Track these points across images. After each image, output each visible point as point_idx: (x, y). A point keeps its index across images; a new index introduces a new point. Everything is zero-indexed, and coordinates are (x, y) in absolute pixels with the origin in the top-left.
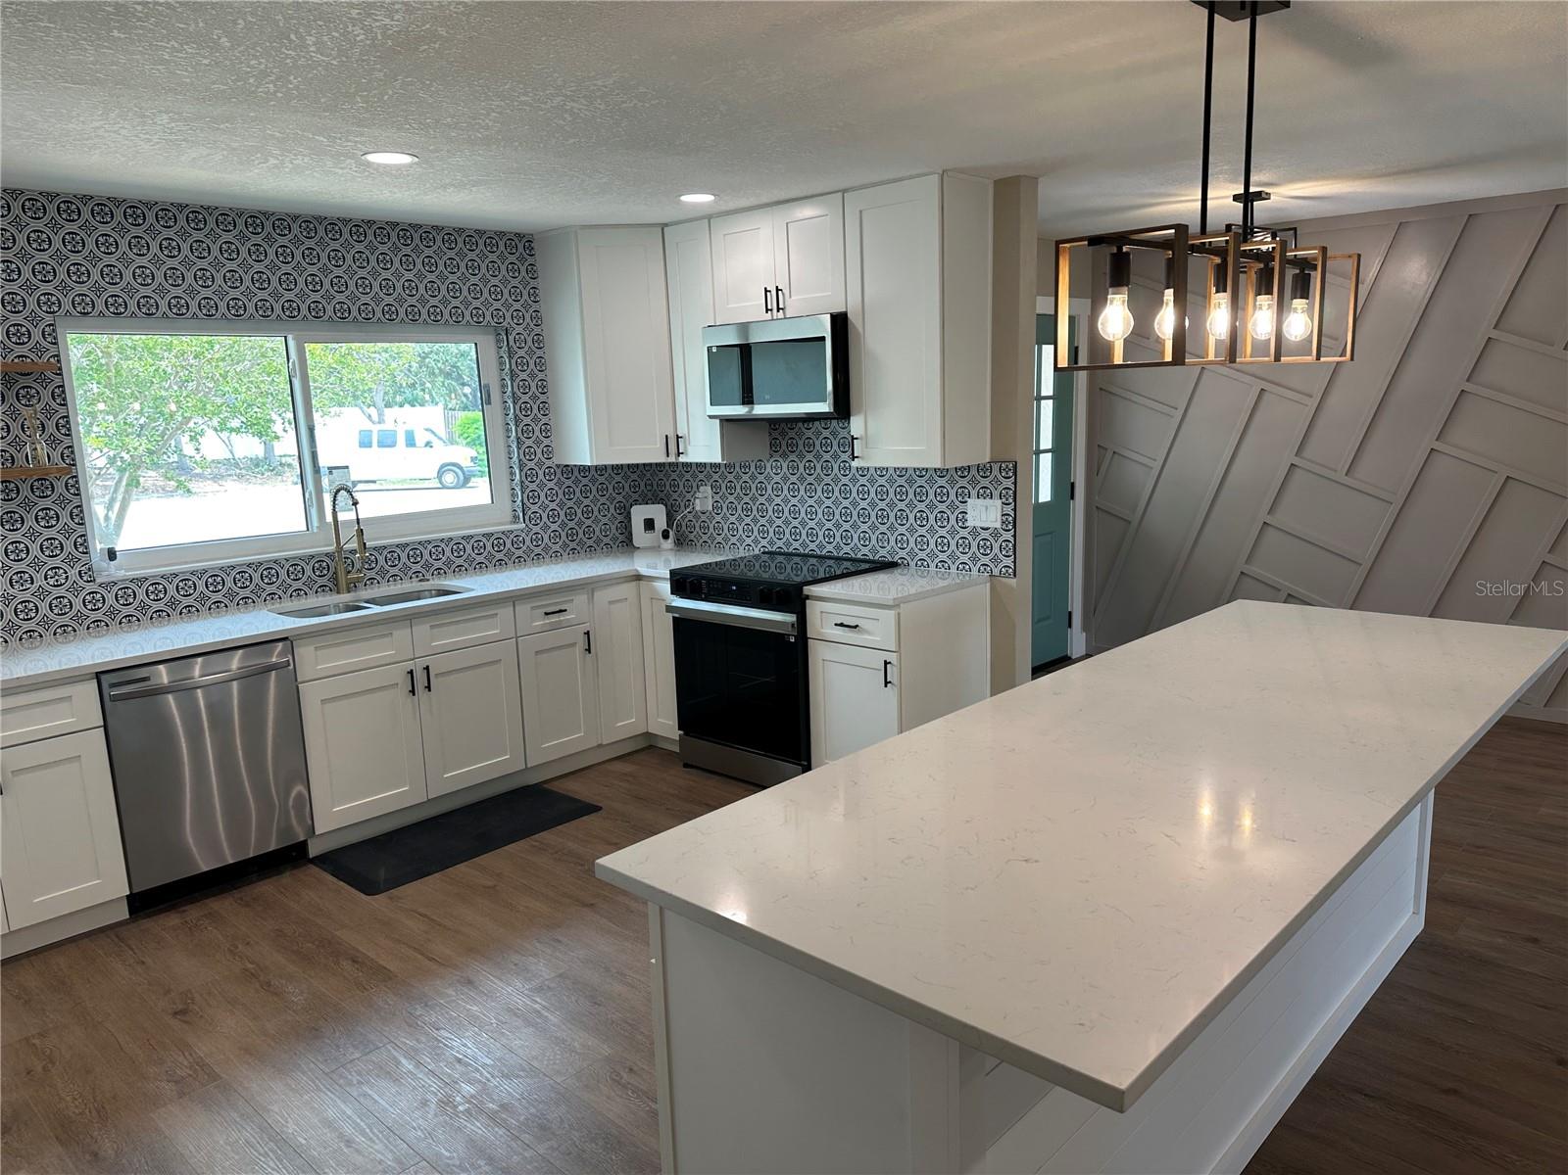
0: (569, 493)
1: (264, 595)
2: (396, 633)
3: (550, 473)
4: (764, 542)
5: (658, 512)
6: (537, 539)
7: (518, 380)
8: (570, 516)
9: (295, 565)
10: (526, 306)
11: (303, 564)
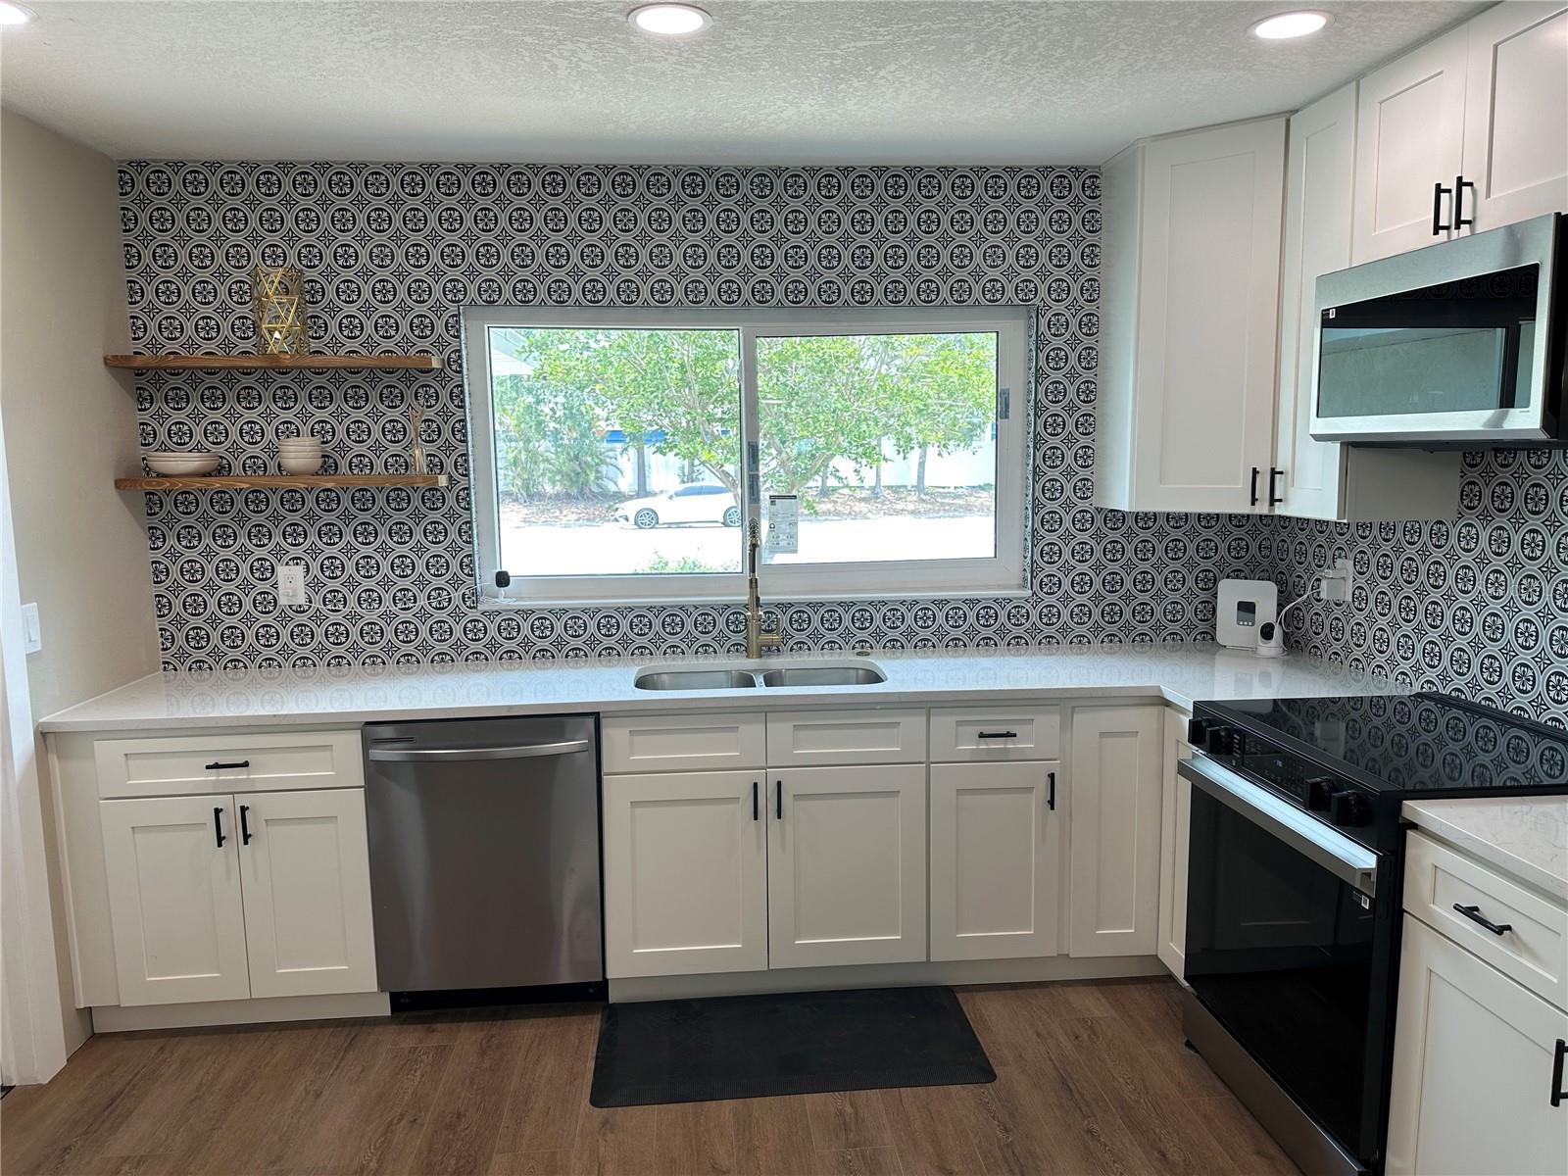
0: (1114, 551)
1: (664, 647)
2: (742, 728)
3: (1084, 519)
4: (1431, 674)
5: (1264, 595)
6: (1050, 616)
7: (1046, 383)
8: (1112, 583)
9: (705, 616)
10: (1075, 274)
11: (715, 614)
